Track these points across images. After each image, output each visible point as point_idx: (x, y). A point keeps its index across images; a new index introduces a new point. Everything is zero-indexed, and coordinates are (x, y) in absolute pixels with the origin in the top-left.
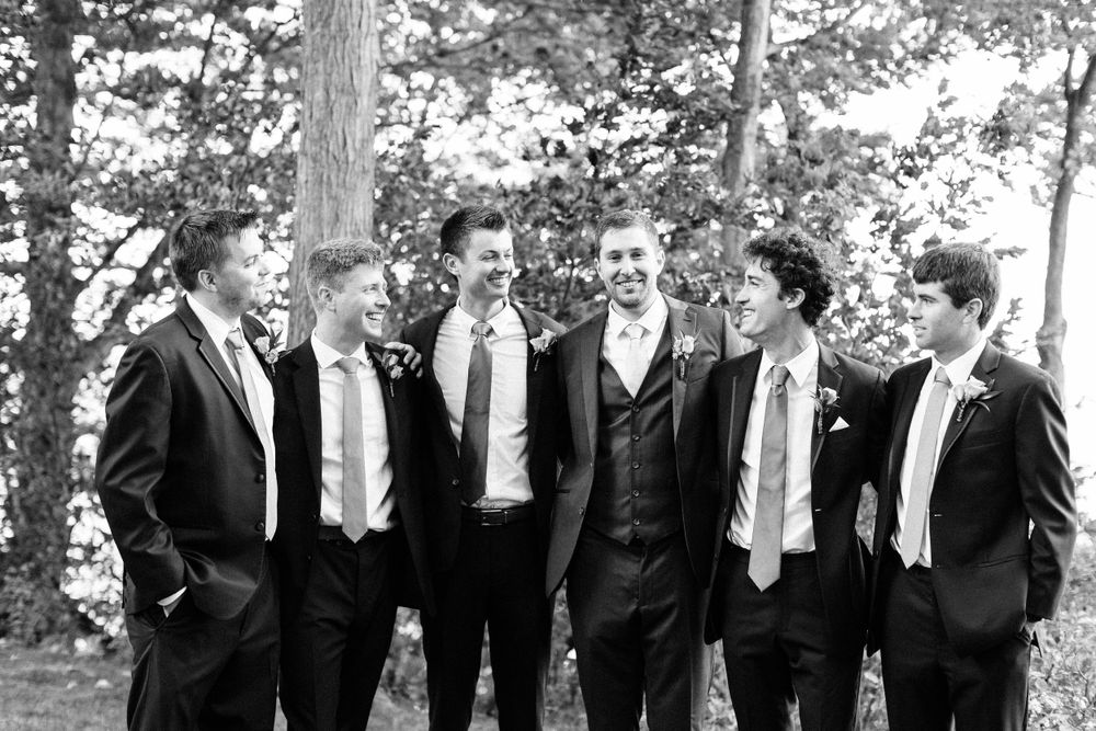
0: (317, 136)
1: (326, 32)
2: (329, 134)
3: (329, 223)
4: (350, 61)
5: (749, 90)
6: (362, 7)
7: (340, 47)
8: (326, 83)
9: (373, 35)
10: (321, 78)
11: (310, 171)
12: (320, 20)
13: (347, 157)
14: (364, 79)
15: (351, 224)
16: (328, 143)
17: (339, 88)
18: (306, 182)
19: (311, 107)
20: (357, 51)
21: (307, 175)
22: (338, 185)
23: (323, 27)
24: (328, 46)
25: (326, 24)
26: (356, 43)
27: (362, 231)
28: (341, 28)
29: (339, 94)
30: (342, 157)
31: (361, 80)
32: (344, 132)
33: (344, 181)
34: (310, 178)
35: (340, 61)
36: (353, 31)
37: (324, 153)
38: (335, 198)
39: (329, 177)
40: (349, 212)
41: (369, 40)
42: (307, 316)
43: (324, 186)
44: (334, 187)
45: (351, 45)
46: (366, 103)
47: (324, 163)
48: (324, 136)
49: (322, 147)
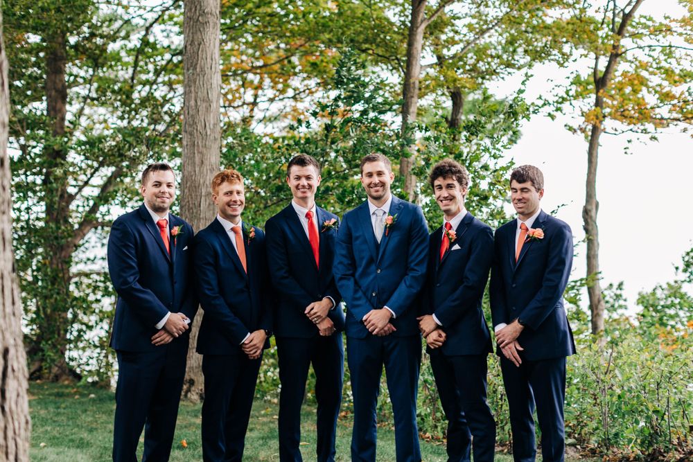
0: (191, 123)
1: (195, 72)
2: (197, 121)
3: (198, 165)
4: (207, 86)
5: (412, 90)
6: (212, 59)
7: (202, 79)
8: (195, 97)
10: (193, 95)
11: (189, 140)
12: (191, 66)
13: (206, 133)
14: (214, 95)
15: (209, 165)
16: (197, 126)
17: (202, 99)
18: (187, 145)
19: (188, 109)
20: (210, 81)
21: (187, 142)
22: (202, 146)
23: (193, 70)
24: (196, 79)
25: (195, 68)
26: (209, 76)
27: (214, 168)
28: (202, 70)
29: (202, 102)
30: (204, 133)
31: (212, 94)
32: (205, 120)
33: (205, 145)
34: (189, 143)
35: (202, 86)
36: (208, 71)
37: (195, 131)
38: (201, 153)
39: (198, 143)
40: (208, 159)
41: (216, 74)
42: (189, 211)
43: (196, 148)
44: (200, 147)
45: (207, 78)
46: (215, 106)
47: (195, 136)
48: (195, 123)
49: (194, 128)
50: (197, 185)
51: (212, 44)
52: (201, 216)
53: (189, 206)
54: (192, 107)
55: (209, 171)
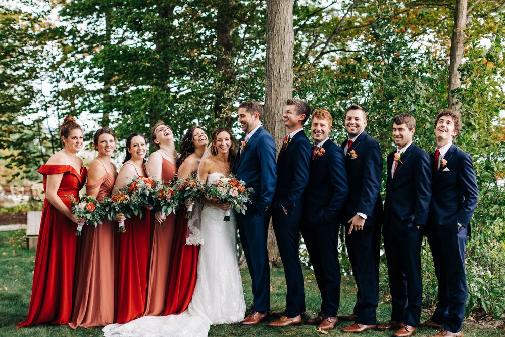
0: (270, 69)
1: (273, 33)
2: (274, 68)
3: (274, 100)
4: (281, 43)
6: (285, 23)
7: (277, 38)
8: (273, 51)
9: (290, 32)
10: (271, 50)
11: (268, 82)
12: (270, 29)
14: (286, 49)
15: (282, 100)
16: (274, 72)
17: (277, 53)
18: (267, 86)
19: (268, 60)
20: (284, 39)
24: (273, 38)
25: (273, 31)
26: (283, 36)
28: (277, 32)
30: (279, 77)
32: (279, 68)
33: (279, 85)
34: (268, 84)
35: (277, 43)
36: (282, 32)
37: (272, 75)
38: (276, 91)
39: (274, 84)
40: (281, 95)
41: (288, 34)
43: (272, 87)
44: (276, 87)
45: (281, 37)
46: (287, 57)
50: (273, 114)
51: (285, 13)
52: (275, 136)
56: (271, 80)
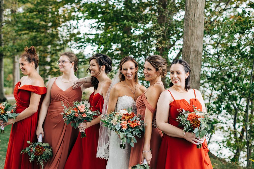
0: (187, 14)
2: (190, 14)
3: (190, 36)
13: (195, 19)
15: (196, 36)
16: (190, 16)
17: (193, 2)
18: (185, 26)
19: (187, 7)
21: (185, 24)
22: (192, 26)
27: (199, 37)
29: (193, 3)
30: (194, 19)
32: (194, 13)
33: (194, 25)
34: (186, 25)
37: (189, 19)
38: (192, 30)
39: (190, 24)
40: (195, 33)
43: (189, 27)
44: (191, 27)
47: (189, 21)
48: (189, 14)
49: (189, 17)
50: (189, 46)
53: (185, 57)
54: (188, 6)
55: (195, 39)
56: (188, 22)
